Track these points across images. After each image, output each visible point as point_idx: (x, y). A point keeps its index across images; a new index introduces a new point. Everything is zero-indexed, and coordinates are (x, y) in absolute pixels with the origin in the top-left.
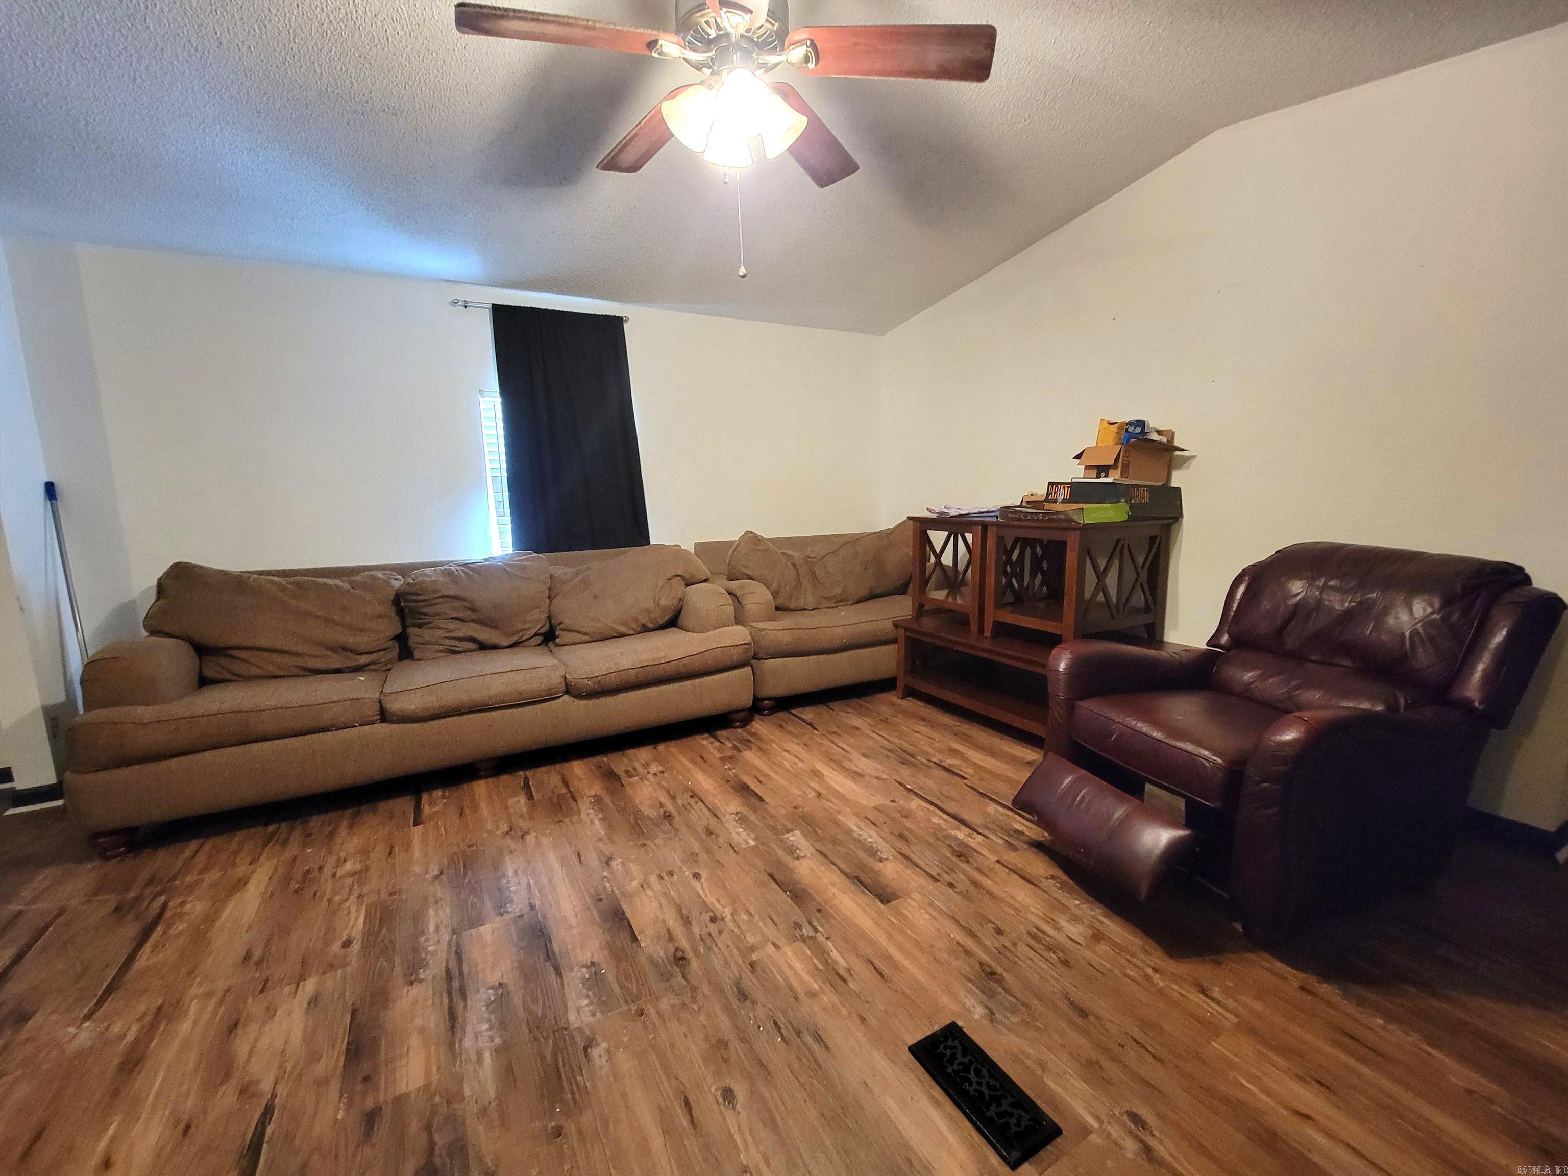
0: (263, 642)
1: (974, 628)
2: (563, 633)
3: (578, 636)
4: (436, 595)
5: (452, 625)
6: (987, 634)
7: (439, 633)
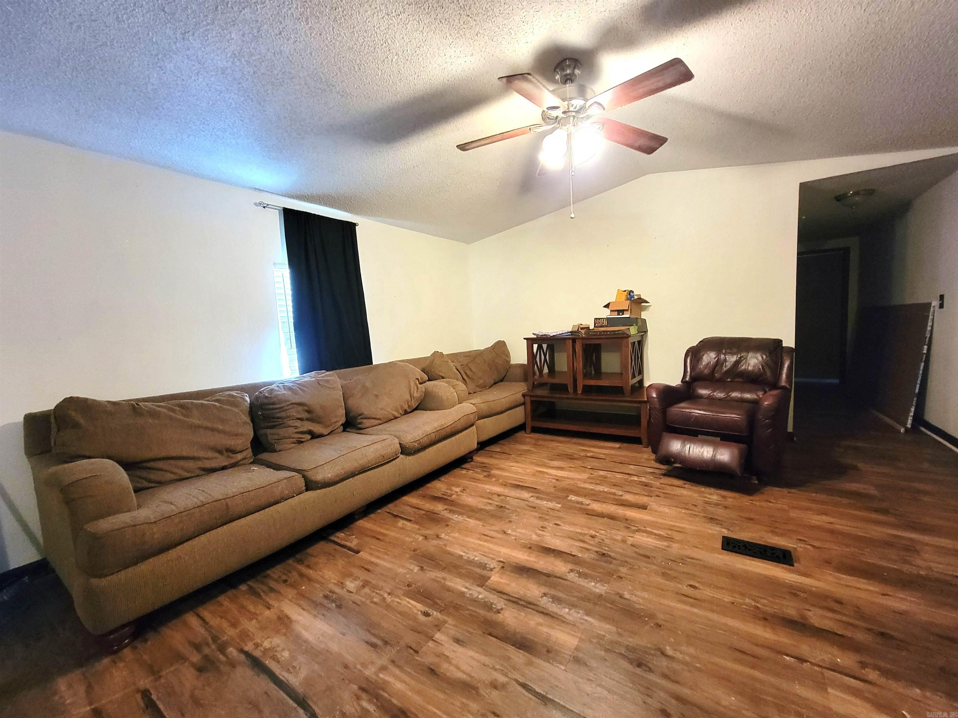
0: (173, 453)
1: (571, 390)
2: (364, 421)
3: (374, 421)
4: (288, 403)
5: (298, 423)
6: (579, 391)
7: (291, 430)
